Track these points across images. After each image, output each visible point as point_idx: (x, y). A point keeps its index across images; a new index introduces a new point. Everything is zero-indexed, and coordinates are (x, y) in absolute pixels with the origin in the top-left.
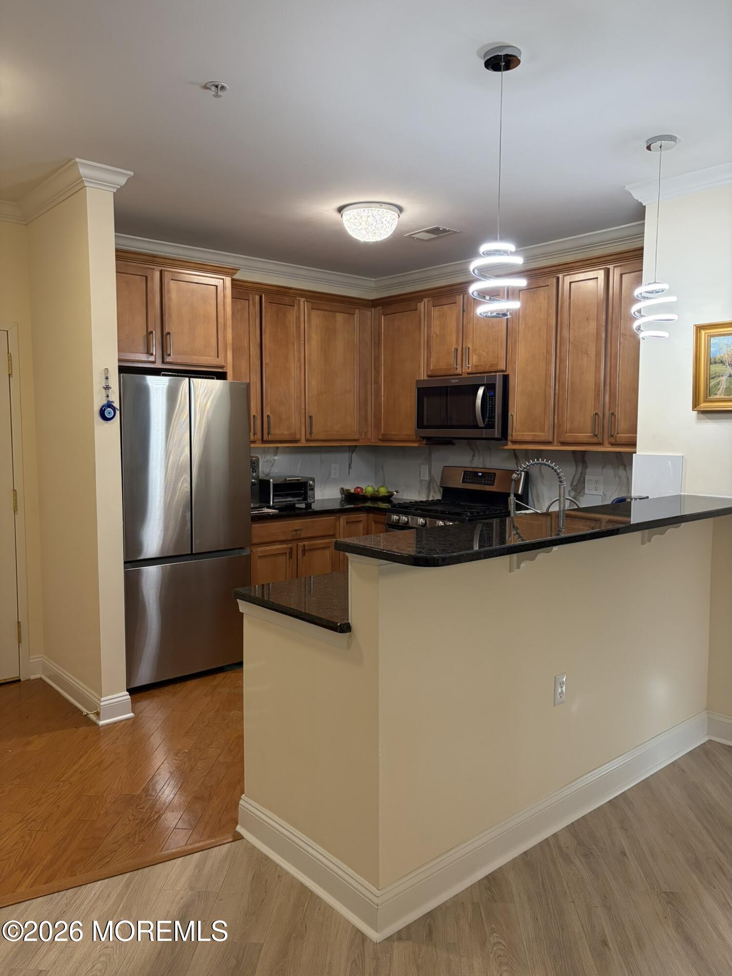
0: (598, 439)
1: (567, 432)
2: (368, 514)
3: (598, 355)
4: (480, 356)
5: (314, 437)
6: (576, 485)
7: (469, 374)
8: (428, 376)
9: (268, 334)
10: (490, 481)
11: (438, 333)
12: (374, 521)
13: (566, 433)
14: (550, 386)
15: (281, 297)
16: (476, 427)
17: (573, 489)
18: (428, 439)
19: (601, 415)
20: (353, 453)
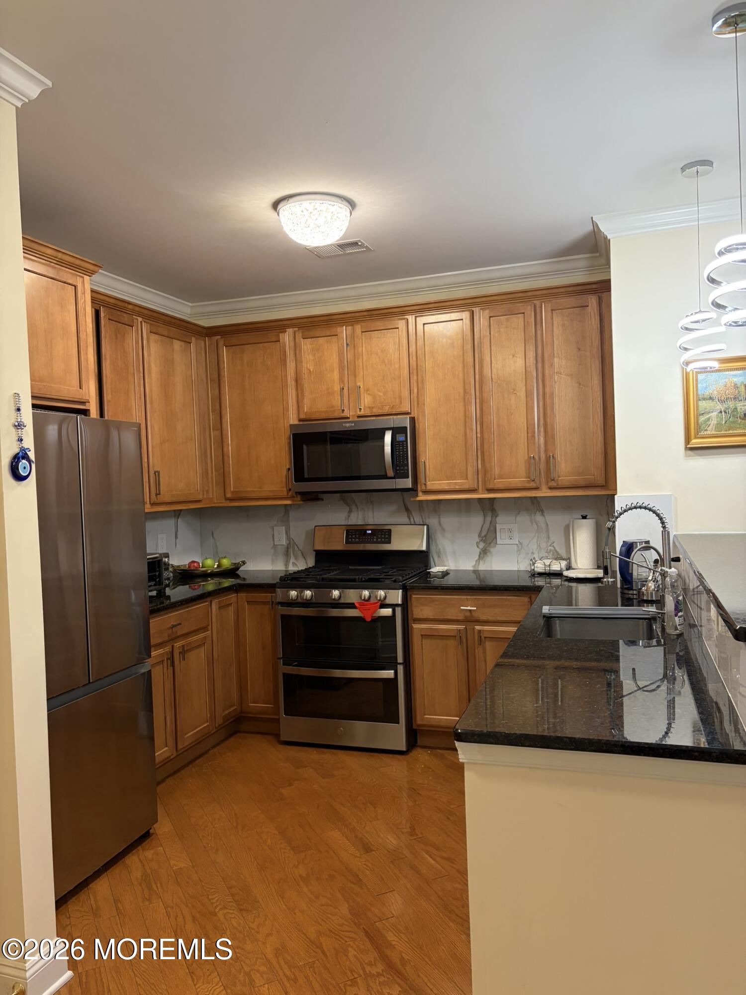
0: (536, 483)
1: (496, 477)
2: (237, 593)
3: (529, 395)
4: (374, 397)
5: (161, 498)
6: (485, 536)
7: (359, 417)
8: (300, 420)
9: (108, 361)
10: (385, 538)
11: (311, 370)
12: (247, 602)
13: (495, 479)
14: (472, 428)
15: (119, 314)
16: (385, 477)
17: (481, 540)
18: (301, 494)
19: (537, 458)
20: (178, 518)
